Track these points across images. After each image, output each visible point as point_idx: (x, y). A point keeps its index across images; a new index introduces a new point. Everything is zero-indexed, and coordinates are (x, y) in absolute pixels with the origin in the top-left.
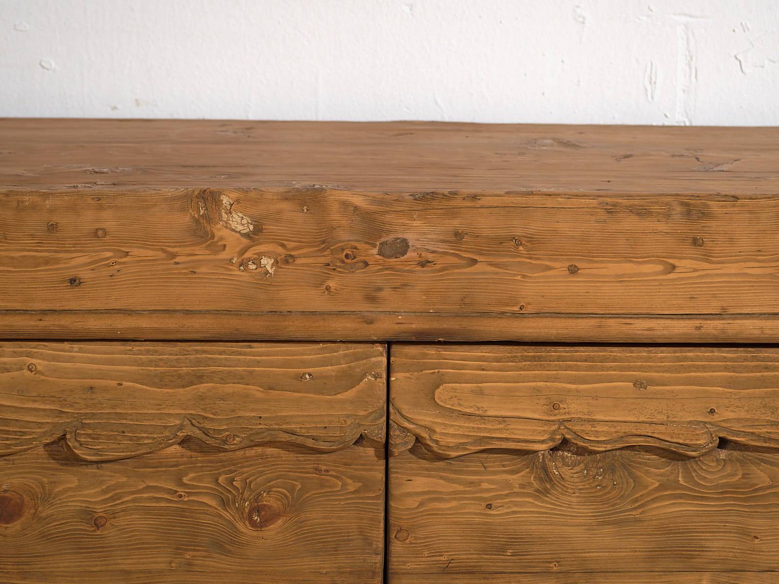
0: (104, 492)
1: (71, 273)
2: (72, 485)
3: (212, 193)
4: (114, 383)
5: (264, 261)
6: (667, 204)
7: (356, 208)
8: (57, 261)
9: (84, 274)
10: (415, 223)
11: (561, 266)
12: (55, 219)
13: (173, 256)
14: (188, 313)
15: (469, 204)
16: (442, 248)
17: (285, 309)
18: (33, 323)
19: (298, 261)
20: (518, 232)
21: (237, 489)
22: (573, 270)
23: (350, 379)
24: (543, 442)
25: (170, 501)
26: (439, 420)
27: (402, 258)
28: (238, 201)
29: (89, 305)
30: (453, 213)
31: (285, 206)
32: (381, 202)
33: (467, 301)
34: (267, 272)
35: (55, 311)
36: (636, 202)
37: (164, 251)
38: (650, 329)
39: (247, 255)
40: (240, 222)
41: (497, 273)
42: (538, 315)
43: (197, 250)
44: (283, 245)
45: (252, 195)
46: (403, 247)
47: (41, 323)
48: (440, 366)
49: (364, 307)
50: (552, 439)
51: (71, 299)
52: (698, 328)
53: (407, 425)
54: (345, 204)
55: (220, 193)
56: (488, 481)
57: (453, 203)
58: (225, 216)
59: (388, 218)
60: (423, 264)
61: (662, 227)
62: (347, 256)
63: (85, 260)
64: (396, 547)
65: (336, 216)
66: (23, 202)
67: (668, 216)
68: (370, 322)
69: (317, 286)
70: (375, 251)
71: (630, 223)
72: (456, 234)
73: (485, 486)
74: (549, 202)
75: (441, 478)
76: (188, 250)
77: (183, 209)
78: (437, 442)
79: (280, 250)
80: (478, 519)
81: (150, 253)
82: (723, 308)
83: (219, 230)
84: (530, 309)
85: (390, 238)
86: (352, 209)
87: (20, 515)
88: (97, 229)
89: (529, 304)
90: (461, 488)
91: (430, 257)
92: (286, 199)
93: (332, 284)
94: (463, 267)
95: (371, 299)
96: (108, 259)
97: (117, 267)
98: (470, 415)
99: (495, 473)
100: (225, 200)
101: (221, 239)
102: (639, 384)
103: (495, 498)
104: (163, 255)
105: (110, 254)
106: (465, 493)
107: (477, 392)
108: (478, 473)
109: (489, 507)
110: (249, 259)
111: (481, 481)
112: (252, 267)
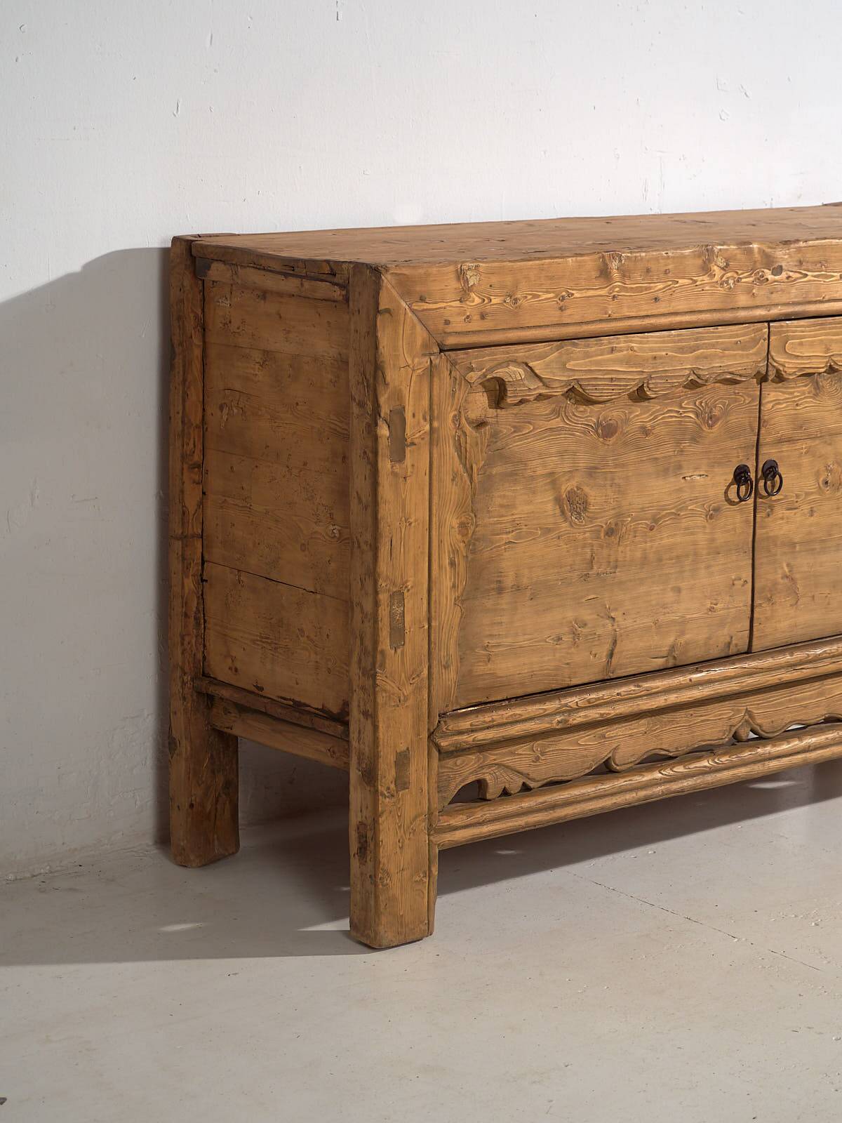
0: (651, 415)
1: (655, 295)
2: (637, 413)
3: (710, 247)
4: (664, 353)
5: (730, 282)
7: (763, 251)
8: (650, 288)
9: (660, 295)
10: (786, 257)
11: (837, 276)
13: (695, 281)
15: (805, 245)
17: (737, 306)
18: (641, 322)
19: (743, 280)
21: (703, 407)
23: (755, 342)
24: (823, 368)
25: (676, 417)
26: (787, 360)
27: (781, 276)
29: (662, 311)
31: (738, 252)
34: (731, 288)
35: (648, 316)
37: (692, 279)
39: (724, 278)
40: (721, 262)
41: (814, 281)
42: (829, 301)
43: (705, 278)
44: (737, 273)
46: (781, 270)
48: (788, 331)
49: (768, 302)
50: (826, 366)
51: (655, 309)
53: (775, 364)
56: (799, 391)
58: (715, 259)
60: (788, 278)
62: (760, 276)
63: (661, 287)
64: (763, 431)
69: (749, 293)
70: (770, 273)
73: (796, 394)
76: (701, 278)
77: (700, 257)
78: (786, 372)
79: (735, 275)
80: (793, 412)
81: (686, 281)
83: (713, 266)
84: (826, 298)
85: (776, 265)
87: (616, 432)
88: (666, 270)
89: (826, 295)
90: (787, 396)
91: (791, 274)
92: (739, 248)
93: (754, 291)
94: (801, 278)
96: (670, 285)
97: (673, 290)
98: (798, 356)
99: (799, 387)
100: (715, 250)
101: (714, 271)
103: (799, 400)
104: (691, 282)
105: (671, 283)
106: (788, 398)
107: (801, 344)
108: (794, 388)
109: (797, 405)
110: (724, 281)
111: (794, 392)
112: (725, 285)
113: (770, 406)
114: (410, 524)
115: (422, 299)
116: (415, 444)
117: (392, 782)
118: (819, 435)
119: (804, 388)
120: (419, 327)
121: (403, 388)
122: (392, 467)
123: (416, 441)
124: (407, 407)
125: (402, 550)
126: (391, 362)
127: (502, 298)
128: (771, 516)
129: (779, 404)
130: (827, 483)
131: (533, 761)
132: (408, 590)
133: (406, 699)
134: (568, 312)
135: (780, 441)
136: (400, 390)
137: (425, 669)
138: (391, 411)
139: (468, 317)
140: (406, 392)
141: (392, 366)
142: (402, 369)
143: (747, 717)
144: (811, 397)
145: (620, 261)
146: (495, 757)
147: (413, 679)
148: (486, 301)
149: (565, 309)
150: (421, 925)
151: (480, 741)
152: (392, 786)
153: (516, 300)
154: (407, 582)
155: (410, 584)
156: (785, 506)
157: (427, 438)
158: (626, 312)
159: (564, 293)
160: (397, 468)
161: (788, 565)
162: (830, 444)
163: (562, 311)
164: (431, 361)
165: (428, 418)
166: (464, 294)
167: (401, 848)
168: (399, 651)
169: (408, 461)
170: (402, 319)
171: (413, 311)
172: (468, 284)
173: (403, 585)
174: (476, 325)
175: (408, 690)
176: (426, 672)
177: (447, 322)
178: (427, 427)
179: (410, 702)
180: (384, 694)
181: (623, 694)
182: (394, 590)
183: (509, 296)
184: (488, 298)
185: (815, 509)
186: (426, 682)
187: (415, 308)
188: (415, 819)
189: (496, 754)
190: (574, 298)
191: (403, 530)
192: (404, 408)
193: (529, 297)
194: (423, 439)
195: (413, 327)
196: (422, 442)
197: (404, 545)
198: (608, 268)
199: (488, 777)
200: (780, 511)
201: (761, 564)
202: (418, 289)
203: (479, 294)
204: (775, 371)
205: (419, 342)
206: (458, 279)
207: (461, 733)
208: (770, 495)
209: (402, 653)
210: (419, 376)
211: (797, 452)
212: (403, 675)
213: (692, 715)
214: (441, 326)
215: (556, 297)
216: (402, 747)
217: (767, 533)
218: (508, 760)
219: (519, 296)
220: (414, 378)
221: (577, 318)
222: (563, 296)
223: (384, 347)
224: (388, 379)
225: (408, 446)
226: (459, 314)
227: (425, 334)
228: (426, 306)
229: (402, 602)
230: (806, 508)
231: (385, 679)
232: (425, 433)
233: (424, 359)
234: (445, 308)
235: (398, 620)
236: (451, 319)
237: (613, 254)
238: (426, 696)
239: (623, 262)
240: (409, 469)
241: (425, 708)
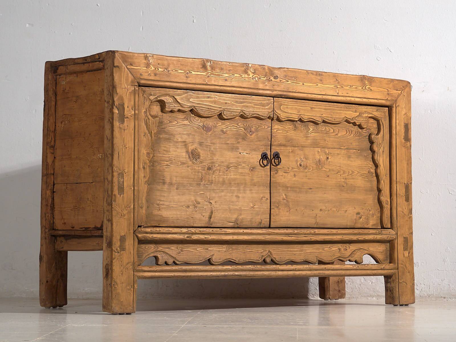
0: (226, 126)
1: (225, 78)
2: (220, 125)
3: (248, 64)
4: (230, 102)
5: (256, 78)
10: (279, 73)
11: (301, 84)
13: (242, 76)
14: (244, 88)
15: (287, 70)
16: (283, 78)
17: (259, 88)
18: (219, 88)
19: (262, 79)
20: (294, 76)
21: (247, 127)
22: (303, 84)
23: (268, 104)
24: (297, 118)
25: (236, 129)
26: (281, 113)
27: (277, 80)
28: (252, 66)
30: (285, 71)
31: (259, 68)
32: (273, 68)
33: (288, 89)
34: (257, 81)
35: (222, 86)
36: (312, 72)
37: (240, 75)
38: (315, 97)
39: (253, 77)
41: (292, 84)
42: (298, 92)
43: (246, 75)
45: (254, 65)
46: (277, 77)
47: (221, 88)
48: (281, 102)
49: (272, 89)
50: (298, 118)
52: (322, 97)
53: (276, 113)
56: (287, 127)
57: (284, 69)
58: (250, 69)
59: (275, 71)
61: (316, 77)
62: (269, 78)
63: (228, 75)
64: (272, 140)
65: (267, 70)
67: (316, 75)
68: (273, 92)
69: (264, 84)
70: (273, 78)
71: (311, 76)
72: (285, 76)
73: (286, 128)
74: (299, 71)
75: (280, 126)
76: (244, 75)
77: (243, 66)
78: (281, 117)
79: (258, 76)
80: (285, 135)
81: (238, 75)
82: (325, 93)
83: (249, 71)
85: (275, 75)
86: (269, 69)
87: (211, 130)
89: (297, 90)
90: (283, 128)
91: (281, 80)
92: (259, 66)
93: (266, 84)
94: (286, 82)
95: (273, 87)
97: (233, 77)
98: (286, 112)
99: (288, 125)
100: (250, 65)
101: (249, 73)
102: (312, 108)
103: (288, 130)
104: (240, 76)
105: (231, 75)
106: (283, 129)
107: (287, 108)
108: (285, 125)
109: (287, 132)
111: (286, 127)
112: (254, 79)
113: (275, 130)
114: (126, 148)
115: (131, 65)
116: (128, 118)
117: (118, 247)
118: (297, 146)
119: (290, 126)
120: (130, 75)
121: (124, 97)
122: (119, 125)
123: (129, 117)
126: (119, 86)
127: (163, 69)
128: (277, 174)
129: (279, 130)
130: (301, 165)
131: (178, 253)
132: (125, 173)
133: (124, 215)
134: (190, 79)
135: (280, 145)
136: (122, 97)
137: (132, 205)
138: (119, 104)
139: (149, 74)
141: (119, 87)
142: (123, 89)
143: (269, 254)
144: (292, 130)
145: (211, 63)
146: (162, 248)
147: (127, 208)
148: (157, 69)
150: (130, 307)
151: (155, 237)
152: (119, 249)
153: (169, 71)
154: (125, 170)
155: (126, 171)
156: (283, 171)
157: (133, 117)
158: (213, 83)
159: (188, 71)
160: (121, 126)
161: (285, 195)
162: (302, 150)
163: (187, 78)
164: (135, 88)
165: (133, 109)
166: (148, 65)
167: (122, 274)
168: (122, 196)
169: (126, 124)
170: (123, 70)
171: (128, 68)
172: (149, 62)
173: (123, 171)
174: (152, 78)
175: (125, 212)
176: (132, 206)
177: (141, 75)
178: (133, 113)
179: (126, 217)
180: (115, 212)
181: (214, 231)
182: (120, 172)
183: (166, 69)
184: (157, 68)
185: (296, 175)
186: (132, 210)
188: (128, 264)
189: (162, 247)
190: (192, 74)
191: (123, 150)
192: (124, 104)
193: (174, 71)
194: (131, 116)
195: (128, 74)
196: (131, 118)
197: (124, 156)
198: (205, 65)
199: (159, 256)
200: (280, 173)
201: (274, 192)
202: (130, 60)
203: (153, 65)
204: (276, 116)
205: (130, 80)
206: (146, 59)
207: (147, 233)
208: (277, 165)
209: (123, 197)
210: (130, 92)
211: (288, 151)
212: (123, 206)
213: (245, 248)
214: (139, 76)
215: (184, 72)
216: (123, 234)
217: (276, 180)
218: (167, 250)
219: (170, 70)
220: (128, 93)
221: (193, 82)
222: (187, 73)
223: (116, 80)
224: (118, 92)
225: (125, 118)
226: (146, 72)
227: (132, 77)
228: (133, 67)
229: (123, 177)
230: (292, 174)
231: (116, 206)
232: (132, 114)
233: (132, 87)
234: (140, 69)
235: (121, 184)
236: (143, 74)
237: (208, 60)
238: (132, 216)
239: (212, 64)
240: (126, 127)
241: (132, 220)
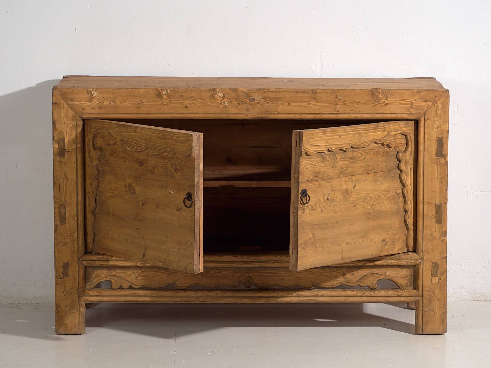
1: (186, 105)
3: (215, 89)
5: (226, 103)
6: (308, 91)
7: (244, 92)
8: (183, 103)
9: (189, 106)
10: (257, 95)
11: (287, 103)
12: (182, 94)
13: (207, 102)
14: (210, 113)
15: (267, 91)
16: (262, 100)
17: (230, 113)
18: (178, 116)
19: (233, 103)
20: (278, 97)
22: (289, 104)
27: (254, 102)
28: (220, 90)
29: (189, 112)
30: (264, 93)
31: (230, 91)
32: (248, 90)
33: (267, 111)
34: (226, 105)
35: (182, 113)
36: (302, 90)
37: (205, 101)
38: (305, 117)
39: (222, 101)
40: (221, 95)
41: (273, 105)
42: (282, 113)
43: (212, 100)
44: (229, 99)
45: (223, 89)
46: (254, 100)
49: (247, 112)
51: (186, 111)
52: (315, 116)
54: (242, 91)
55: (216, 89)
57: (264, 91)
58: (217, 93)
59: (251, 94)
60: (258, 103)
61: (307, 95)
62: (242, 102)
63: (189, 102)
65: (240, 93)
66: (176, 91)
67: (308, 93)
68: (247, 115)
69: (236, 108)
70: (248, 101)
71: (300, 95)
72: (265, 97)
74: (284, 90)
76: (210, 100)
77: (209, 92)
81: (202, 101)
82: (320, 112)
83: (216, 96)
84: (280, 112)
85: (251, 98)
86: (243, 92)
88: (191, 96)
89: (280, 111)
91: (260, 102)
92: (230, 90)
93: (239, 107)
94: (266, 104)
95: (248, 111)
97: (195, 104)
100: (217, 90)
101: (217, 98)
105: (194, 101)
110: (222, 102)
112: (223, 104)
114: (68, 180)
115: (72, 100)
116: (69, 152)
117: (61, 273)
120: (70, 110)
121: (64, 132)
122: (60, 159)
123: (70, 151)
124: (65, 138)
125: (64, 189)
126: (58, 122)
127: (109, 102)
131: (135, 278)
132: (67, 204)
133: (67, 244)
134: (142, 109)
136: (62, 132)
137: (76, 234)
138: (59, 139)
139: (93, 108)
140: (65, 133)
142: (63, 124)
143: (249, 279)
146: (116, 273)
147: (70, 237)
148: (102, 102)
149: (140, 108)
150: (75, 329)
152: (61, 275)
153: (116, 103)
154: (67, 201)
155: (68, 202)
157: (75, 150)
158: (171, 111)
159: (139, 102)
160: (62, 159)
163: (138, 108)
164: (76, 123)
165: (75, 143)
166: (91, 100)
167: (66, 298)
168: (64, 226)
169: (67, 157)
170: (62, 107)
171: (68, 105)
172: (93, 96)
173: (65, 202)
174: (96, 111)
175: (68, 241)
176: (76, 235)
177: (84, 109)
178: (75, 146)
179: (69, 245)
180: (58, 241)
182: (61, 203)
183: (112, 101)
186: (76, 239)
187: (69, 103)
188: (72, 289)
189: (117, 272)
190: (144, 104)
191: (65, 182)
192: (64, 138)
193: (122, 102)
194: (73, 150)
195: (67, 110)
196: (73, 151)
198: (160, 94)
199: (112, 280)
202: (69, 96)
203: (97, 99)
205: (70, 116)
206: (88, 94)
207: (92, 260)
209: (65, 227)
210: (70, 127)
212: (66, 235)
213: (218, 273)
214: (81, 110)
215: (135, 103)
216: (66, 261)
218: (122, 275)
219: (117, 102)
220: (68, 128)
221: (146, 112)
222: (138, 103)
223: (55, 116)
224: (57, 127)
225: (66, 152)
226: (89, 107)
227: (73, 113)
228: (74, 103)
229: (65, 207)
231: (58, 235)
232: (74, 148)
233: (73, 122)
234: (82, 104)
235: (63, 215)
236: (85, 108)
237: (163, 89)
238: (76, 244)
239: (168, 92)
240: (67, 161)
241: (76, 248)
